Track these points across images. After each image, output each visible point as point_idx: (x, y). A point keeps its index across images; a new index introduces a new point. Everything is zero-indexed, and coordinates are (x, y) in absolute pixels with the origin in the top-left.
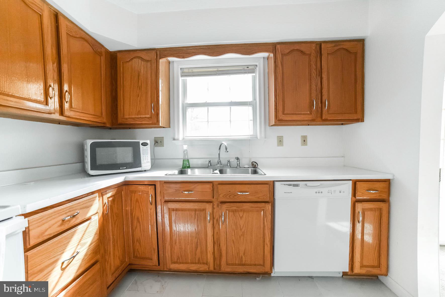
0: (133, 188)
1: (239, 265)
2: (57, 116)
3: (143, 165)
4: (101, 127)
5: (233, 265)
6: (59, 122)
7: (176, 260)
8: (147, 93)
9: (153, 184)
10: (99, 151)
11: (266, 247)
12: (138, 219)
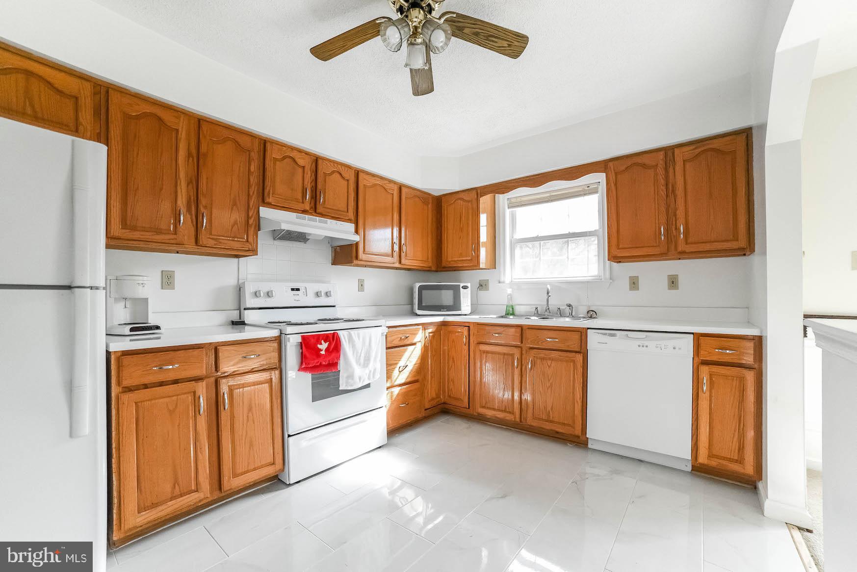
0: (451, 328)
1: (547, 421)
2: (397, 265)
3: (462, 308)
4: (429, 270)
5: (540, 419)
6: (397, 268)
7: (484, 405)
8: (468, 234)
9: (468, 326)
10: (424, 292)
11: (576, 405)
12: (453, 358)
